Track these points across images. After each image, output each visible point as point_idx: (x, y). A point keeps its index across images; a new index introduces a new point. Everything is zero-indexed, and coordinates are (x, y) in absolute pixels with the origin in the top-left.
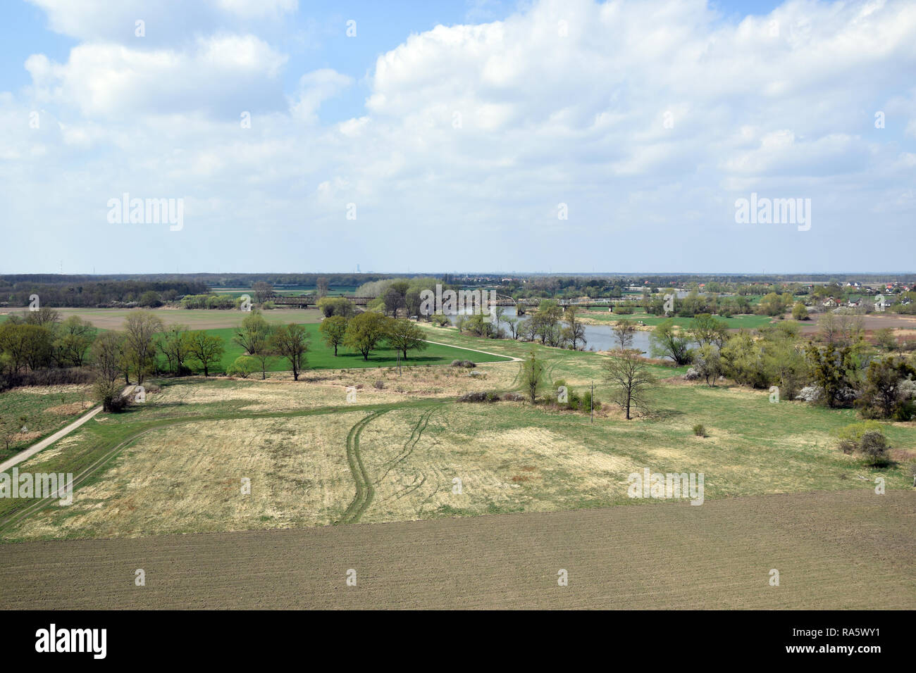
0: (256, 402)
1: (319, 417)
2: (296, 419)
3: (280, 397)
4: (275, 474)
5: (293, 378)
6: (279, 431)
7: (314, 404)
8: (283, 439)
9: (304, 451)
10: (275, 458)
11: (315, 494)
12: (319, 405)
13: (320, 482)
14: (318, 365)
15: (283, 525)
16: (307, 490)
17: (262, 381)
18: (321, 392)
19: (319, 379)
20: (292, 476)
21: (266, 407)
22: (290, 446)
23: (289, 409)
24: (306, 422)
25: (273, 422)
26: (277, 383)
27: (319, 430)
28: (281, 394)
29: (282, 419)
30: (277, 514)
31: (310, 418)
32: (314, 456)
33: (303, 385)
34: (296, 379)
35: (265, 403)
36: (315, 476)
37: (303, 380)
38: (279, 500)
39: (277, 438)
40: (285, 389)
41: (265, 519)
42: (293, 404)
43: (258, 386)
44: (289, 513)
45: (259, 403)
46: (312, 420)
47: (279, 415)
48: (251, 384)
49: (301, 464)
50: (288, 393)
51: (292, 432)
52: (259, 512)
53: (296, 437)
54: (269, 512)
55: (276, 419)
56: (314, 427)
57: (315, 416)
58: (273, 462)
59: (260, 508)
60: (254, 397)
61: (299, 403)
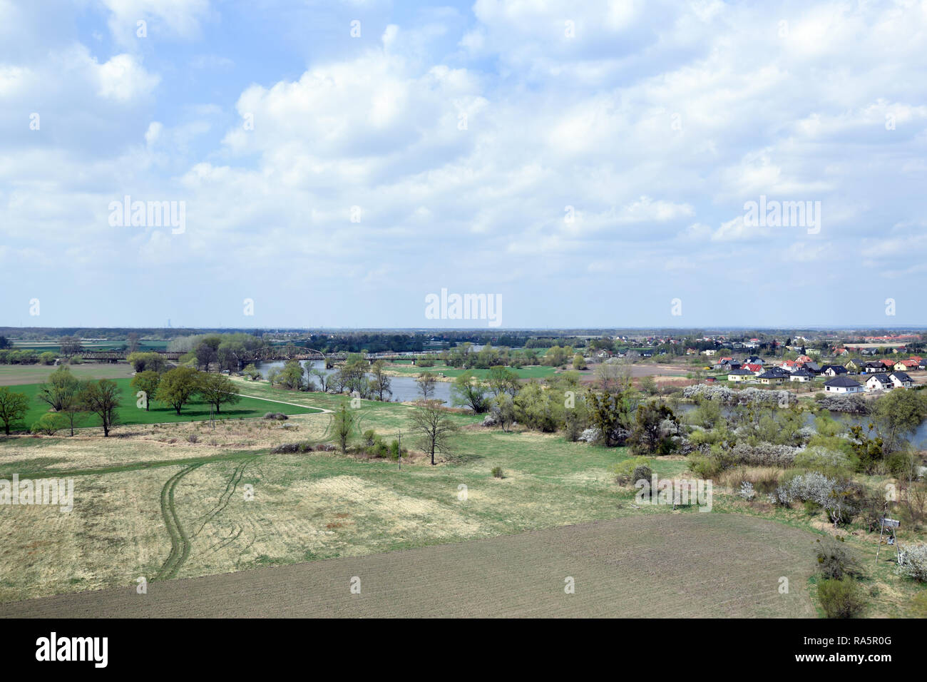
0: (64, 460)
1: (132, 472)
2: (107, 476)
3: (90, 453)
4: (85, 533)
5: (104, 434)
6: (89, 489)
7: (126, 460)
8: (94, 497)
9: (116, 509)
10: (85, 517)
11: (129, 551)
12: (131, 461)
13: (134, 539)
14: (132, 421)
15: (95, 587)
16: (120, 549)
17: (69, 438)
18: (133, 448)
19: (131, 434)
20: (104, 535)
21: (74, 465)
22: (101, 503)
23: (99, 466)
24: (118, 479)
25: (82, 480)
26: (86, 440)
27: (131, 486)
28: (90, 450)
29: (93, 477)
30: (88, 576)
31: (122, 474)
32: (127, 513)
33: (114, 441)
34: (107, 435)
35: (73, 461)
36: (129, 533)
37: (113, 436)
38: (90, 560)
39: (87, 496)
40: (95, 445)
41: (76, 581)
42: (104, 461)
43: (65, 443)
44: (101, 574)
45: (67, 461)
46: (124, 477)
47: (89, 472)
48: (58, 441)
49: (113, 522)
50: (98, 449)
51: (103, 490)
52: (69, 575)
53: (107, 495)
54: (80, 574)
55: (86, 476)
56: (126, 483)
57: (126, 473)
58: (84, 521)
59: (69, 570)
60: (61, 454)
61: (111, 460)
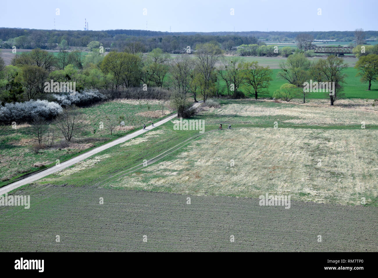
0: (297, 118)
1: (353, 131)
2: (331, 131)
3: (318, 115)
4: (312, 166)
5: (330, 103)
6: (317, 138)
7: (347, 122)
8: (320, 144)
9: (338, 153)
10: (312, 155)
11: (348, 182)
12: (353, 123)
13: (352, 175)
14: (352, 96)
15: (319, 201)
16: (340, 180)
17: (302, 104)
18: (354, 114)
19: (353, 105)
20: (327, 169)
21: (305, 121)
22: (326, 148)
23: (325, 124)
24: (340, 134)
25: (311, 132)
26: (315, 107)
27: (352, 139)
28: (319, 113)
29: (319, 131)
30: (314, 193)
31: (343, 131)
32: (347, 157)
33: (338, 109)
34: (332, 104)
35: (304, 119)
36: (348, 170)
37: (338, 105)
38: (315, 183)
39: (314, 143)
40: (322, 110)
41: (304, 194)
42: (329, 121)
43: (299, 107)
44: (324, 193)
45: (299, 119)
46: (345, 133)
47: (317, 128)
48: (293, 106)
49: (335, 161)
50: (325, 113)
51: (329, 140)
52: (299, 190)
53: (331, 143)
54: (307, 190)
55: (314, 130)
56: (347, 137)
57: (348, 130)
58: (311, 158)
59: (299, 187)
60: (295, 114)
61: (335, 121)
